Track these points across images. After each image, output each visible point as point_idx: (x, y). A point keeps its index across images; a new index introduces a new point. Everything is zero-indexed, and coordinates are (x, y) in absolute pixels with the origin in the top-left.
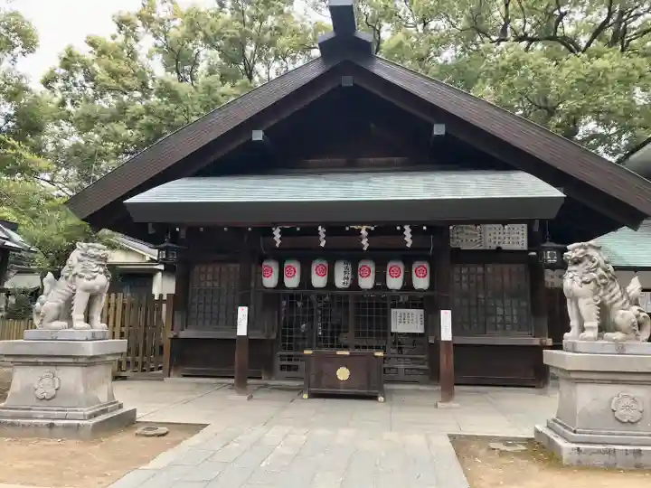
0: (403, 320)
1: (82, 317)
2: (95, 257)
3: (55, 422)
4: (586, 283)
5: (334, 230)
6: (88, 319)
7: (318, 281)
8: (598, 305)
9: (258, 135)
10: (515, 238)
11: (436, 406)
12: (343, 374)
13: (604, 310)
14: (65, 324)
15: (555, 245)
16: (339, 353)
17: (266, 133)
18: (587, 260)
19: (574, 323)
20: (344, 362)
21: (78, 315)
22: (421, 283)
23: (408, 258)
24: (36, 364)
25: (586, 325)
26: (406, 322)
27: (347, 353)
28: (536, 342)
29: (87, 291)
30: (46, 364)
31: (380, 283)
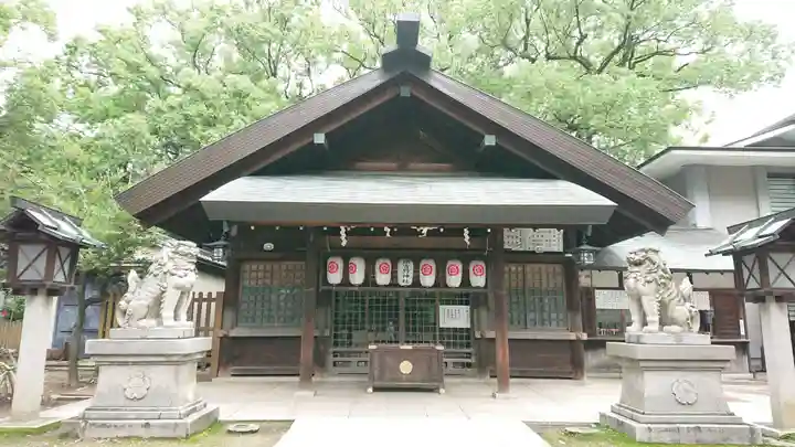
0: (452, 316)
1: (172, 314)
2: (186, 255)
3: (150, 422)
4: (648, 282)
5: (404, 230)
6: (176, 318)
7: (383, 279)
8: (659, 302)
9: (320, 138)
10: (553, 241)
11: (494, 396)
12: (406, 367)
13: (663, 306)
14: (153, 322)
15: (590, 248)
16: (402, 347)
17: (327, 136)
18: (648, 262)
19: (635, 317)
20: (406, 355)
21: (167, 313)
22: (478, 281)
23: (466, 257)
24: (125, 364)
25: (648, 319)
26: (454, 317)
27: (410, 347)
28: (573, 336)
29: (178, 288)
30: (134, 363)
31: (440, 282)
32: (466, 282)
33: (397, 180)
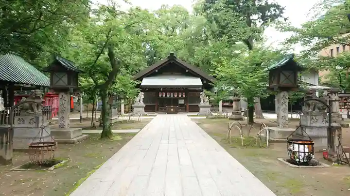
5: (172, 89)
7: (168, 96)
9: (157, 71)
12: (172, 110)
14: (139, 103)
20: (172, 108)
22: (184, 96)
23: (182, 92)
30: (138, 108)
31: (178, 96)
32: (182, 96)
33: (172, 77)
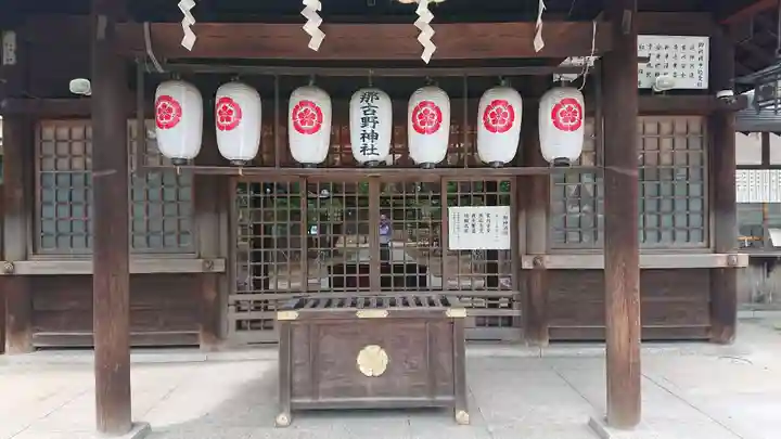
0: (471, 226)
7: (309, 147)
12: (372, 361)
16: (363, 314)
20: (372, 332)
22: (564, 142)
26: (477, 230)
27: (381, 313)
28: (720, 261)
